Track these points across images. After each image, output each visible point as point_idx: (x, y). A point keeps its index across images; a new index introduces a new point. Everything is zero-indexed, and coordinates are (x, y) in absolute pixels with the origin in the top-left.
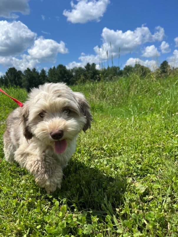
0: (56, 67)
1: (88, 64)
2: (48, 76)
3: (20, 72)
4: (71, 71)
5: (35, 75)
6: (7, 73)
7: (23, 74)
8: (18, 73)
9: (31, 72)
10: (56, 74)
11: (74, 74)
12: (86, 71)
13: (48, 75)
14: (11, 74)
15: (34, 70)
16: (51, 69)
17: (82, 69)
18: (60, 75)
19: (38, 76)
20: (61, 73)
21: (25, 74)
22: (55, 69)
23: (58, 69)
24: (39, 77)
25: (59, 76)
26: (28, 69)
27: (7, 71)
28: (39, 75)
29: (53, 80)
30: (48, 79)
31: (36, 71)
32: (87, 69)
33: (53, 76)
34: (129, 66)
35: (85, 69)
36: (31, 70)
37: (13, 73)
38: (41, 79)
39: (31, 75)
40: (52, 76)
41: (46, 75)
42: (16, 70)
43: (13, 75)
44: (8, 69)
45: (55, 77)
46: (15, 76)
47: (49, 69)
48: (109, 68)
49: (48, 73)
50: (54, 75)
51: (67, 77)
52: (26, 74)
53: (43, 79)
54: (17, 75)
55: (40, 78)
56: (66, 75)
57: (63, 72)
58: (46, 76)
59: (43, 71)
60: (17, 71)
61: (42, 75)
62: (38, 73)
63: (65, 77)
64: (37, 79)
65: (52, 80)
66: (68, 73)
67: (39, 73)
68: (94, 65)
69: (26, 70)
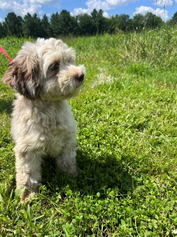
0: (59, 13)
1: (95, 11)
2: (50, 24)
3: (20, 17)
4: (75, 17)
5: (35, 22)
6: (6, 19)
7: (23, 20)
8: (18, 19)
9: (32, 18)
10: (59, 21)
11: (78, 21)
12: (92, 18)
13: (51, 22)
14: (11, 20)
15: (36, 15)
16: (53, 15)
17: (88, 15)
18: (63, 22)
19: (39, 23)
20: (64, 20)
21: (25, 20)
22: (59, 15)
23: (62, 16)
25: (63, 24)
26: (28, 14)
27: (6, 17)
28: (41, 21)
29: (56, 28)
30: (51, 27)
31: (37, 17)
32: (93, 16)
33: (56, 23)
34: (139, 14)
35: (92, 16)
36: (32, 16)
37: (12, 18)
38: (43, 27)
39: (31, 21)
42: (16, 16)
43: (12, 21)
44: (8, 14)
45: (58, 25)
46: (15, 23)
47: (52, 15)
48: (117, 15)
49: (51, 19)
50: (57, 22)
51: (71, 25)
52: (27, 20)
53: (45, 27)
54: (17, 21)
55: (42, 25)
56: (70, 23)
57: (67, 19)
59: (45, 18)
60: (17, 16)
61: (44, 21)
62: (39, 20)
63: (69, 26)
64: (39, 26)
65: (55, 28)
66: (72, 20)
68: (101, 11)
69: (26, 16)
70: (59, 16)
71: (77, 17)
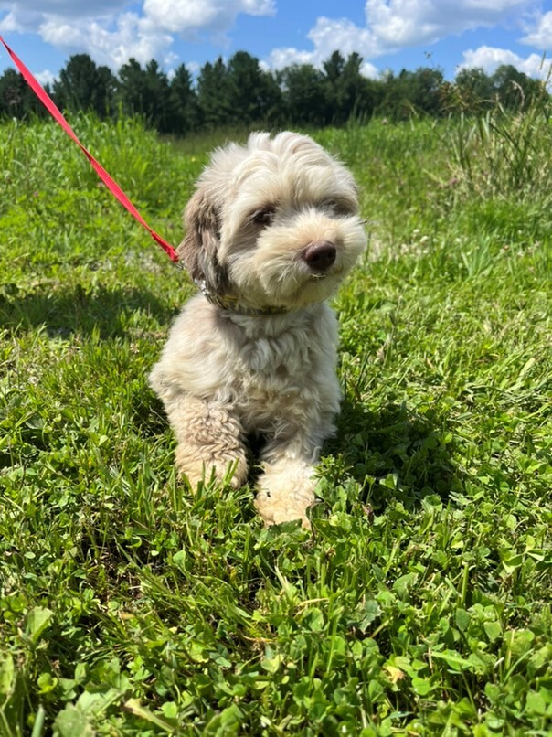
0: (225, 62)
1: (336, 57)
2: (197, 93)
3: (106, 70)
4: (275, 77)
5: (153, 86)
6: (63, 74)
7: (115, 78)
8: (100, 75)
9: (144, 74)
10: (224, 84)
11: (284, 88)
12: (327, 79)
13: (199, 88)
14: (78, 76)
15: (154, 65)
16: (208, 66)
17: (315, 71)
18: (238, 90)
19: (164, 89)
20: (241, 83)
21: (122, 78)
22: (224, 67)
23: (233, 69)
24: (169, 92)
25: (235, 94)
26: (132, 60)
27: (65, 68)
28: (169, 84)
29: (214, 106)
30: (199, 103)
31: (159, 71)
32: (329, 73)
33: (215, 91)
34: (474, 72)
35: (325, 73)
36: (143, 67)
37: (82, 73)
38: (176, 101)
39: (141, 84)
40: (211, 94)
41: (191, 88)
42: (94, 64)
43: (82, 80)
44: (69, 60)
45: (220, 99)
46: (91, 86)
47: (203, 66)
48: (404, 73)
49: (199, 79)
50: (219, 89)
51: (259, 98)
52: (126, 78)
53: (180, 103)
54: (96, 81)
55: (172, 97)
56: (257, 91)
57: (248, 79)
58: (192, 93)
59: (183, 74)
60: (97, 66)
61: (179, 85)
62: (165, 81)
63: (255, 100)
64: (161, 98)
65: (210, 106)
66: (266, 85)
67: (167, 80)
68: (356, 59)
69: (126, 66)
70: (226, 70)
71: (280, 75)
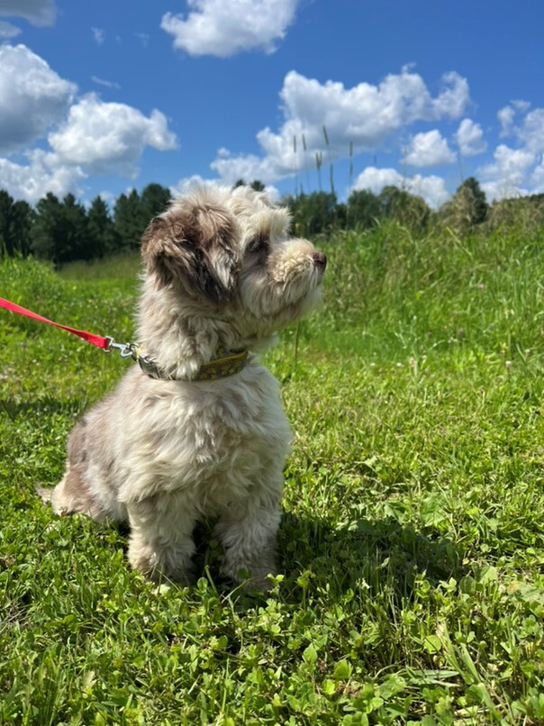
0: (140, 193)
2: (113, 220)
3: (23, 205)
5: (72, 216)
7: (33, 211)
8: (18, 209)
9: (61, 206)
10: (139, 212)
13: (115, 217)
15: (70, 199)
16: (123, 197)
19: (82, 219)
21: (40, 211)
22: (138, 197)
23: (147, 199)
24: (86, 221)
26: (50, 195)
28: (87, 214)
29: (131, 231)
30: (115, 229)
31: (76, 203)
33: (131, 218)
34: (363, 193)
36: (61, 200)
38: (93, 228)
39: (59, 215)
40: (128, 221)
41: (108, 216)
42: (12, 200)
45: (136, 225)
46: (9, 219)
47: (118, 197)
48: (302, 196)
49: (115, 209)
50: (134, 216)
52: (44, 211)
53: (98, 230)
54: (14, 214)
55: (90, 226)
57: (161, 207)
58: (109, 220)
59: (99, 205)
60: (15, 201)
61: (97, 214)
62: (82, 211)
64: (79, 227)
65: (127, 231)
67: (85, 211)
68: (258, 186)
69: (43, 200)
70: (141, 200)
